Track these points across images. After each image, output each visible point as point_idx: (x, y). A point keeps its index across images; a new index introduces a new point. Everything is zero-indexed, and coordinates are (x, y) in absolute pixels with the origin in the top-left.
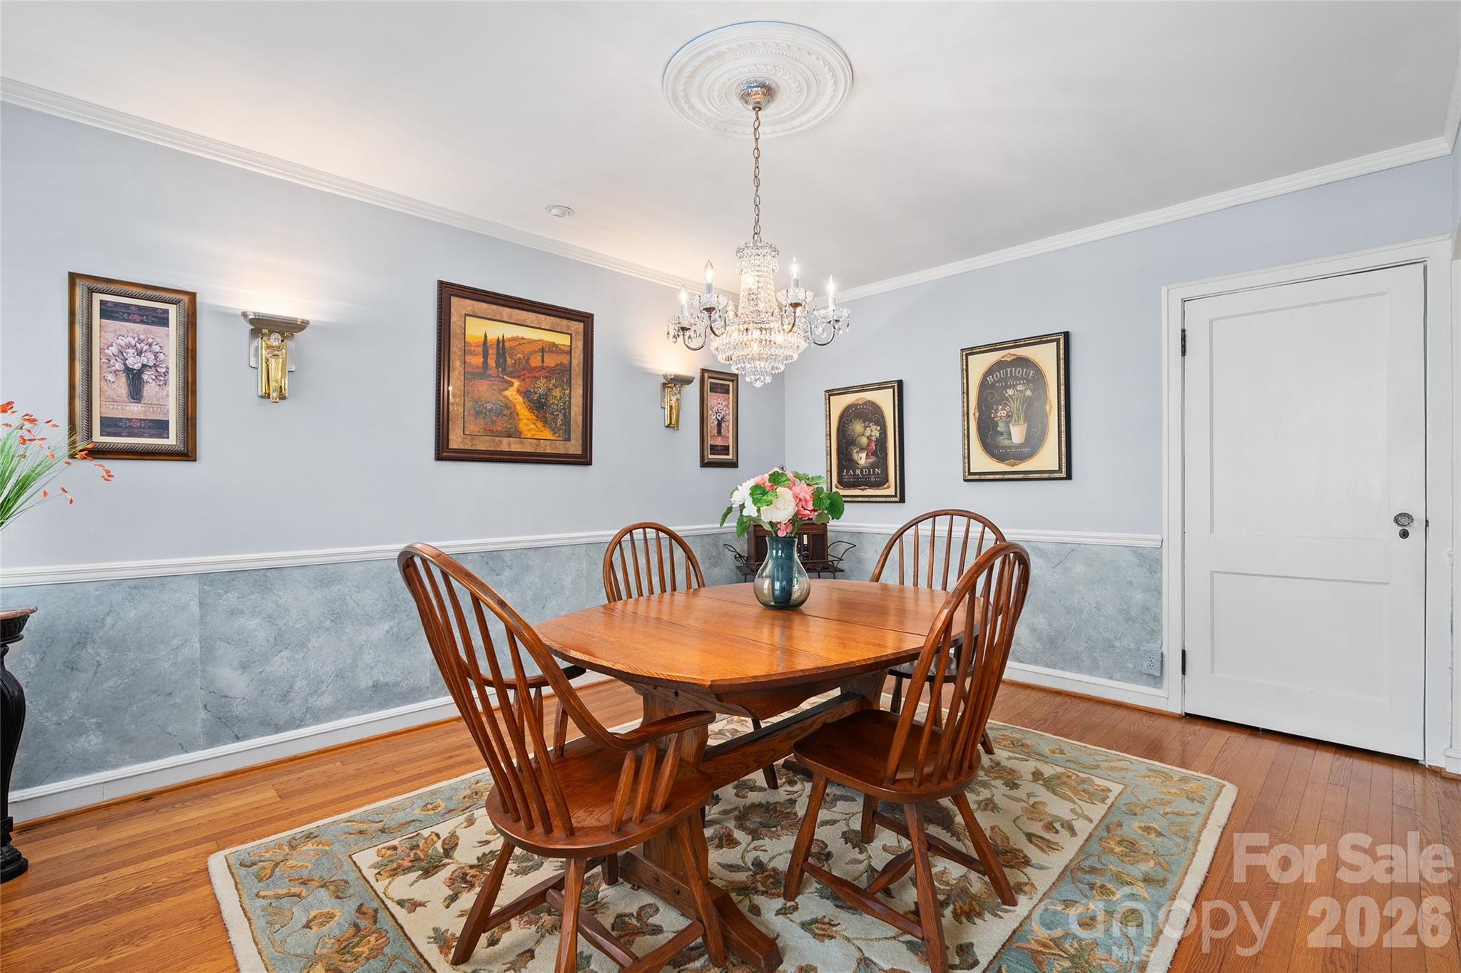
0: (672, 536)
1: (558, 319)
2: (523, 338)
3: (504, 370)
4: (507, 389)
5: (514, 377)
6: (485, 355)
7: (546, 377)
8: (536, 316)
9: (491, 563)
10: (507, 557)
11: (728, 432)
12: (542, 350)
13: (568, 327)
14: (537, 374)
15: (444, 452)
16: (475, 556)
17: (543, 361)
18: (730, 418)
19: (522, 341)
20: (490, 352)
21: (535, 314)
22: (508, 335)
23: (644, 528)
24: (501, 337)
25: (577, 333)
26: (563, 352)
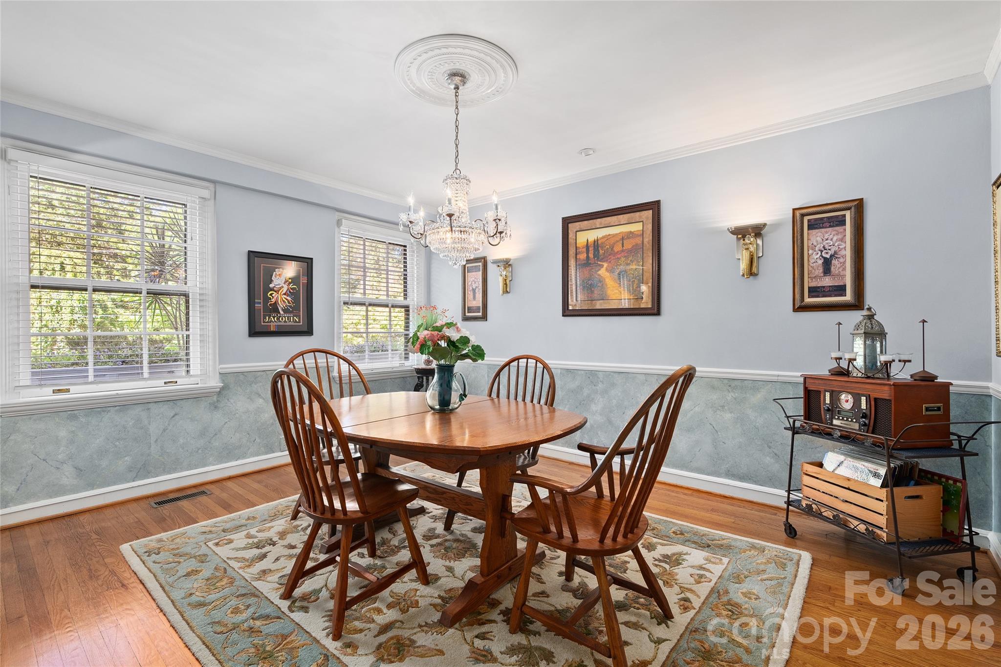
0: (545, 367)
1: (632, 214)
2: (609, 235)
3: (598, 258)
4: (600, 270)
5: (604, 262)
6: (588, 252)
7: (625, 257)
8: (617, 218)
9: (591, 377)
10: (601, 375)
11: (844, 269)
12: (623, 239)
13: (640, 217)
14: (619, 256)
15: (567, 312)
16: (583, 372)
17: (623, 246)
18: (847, 253)
19: (609, 237)
20: (590, 249)
21: (616, 217)
22: (600, 236)
23: (528, 359)
24: (596, 238)
25: (647, 218)
26: (638, 236)
